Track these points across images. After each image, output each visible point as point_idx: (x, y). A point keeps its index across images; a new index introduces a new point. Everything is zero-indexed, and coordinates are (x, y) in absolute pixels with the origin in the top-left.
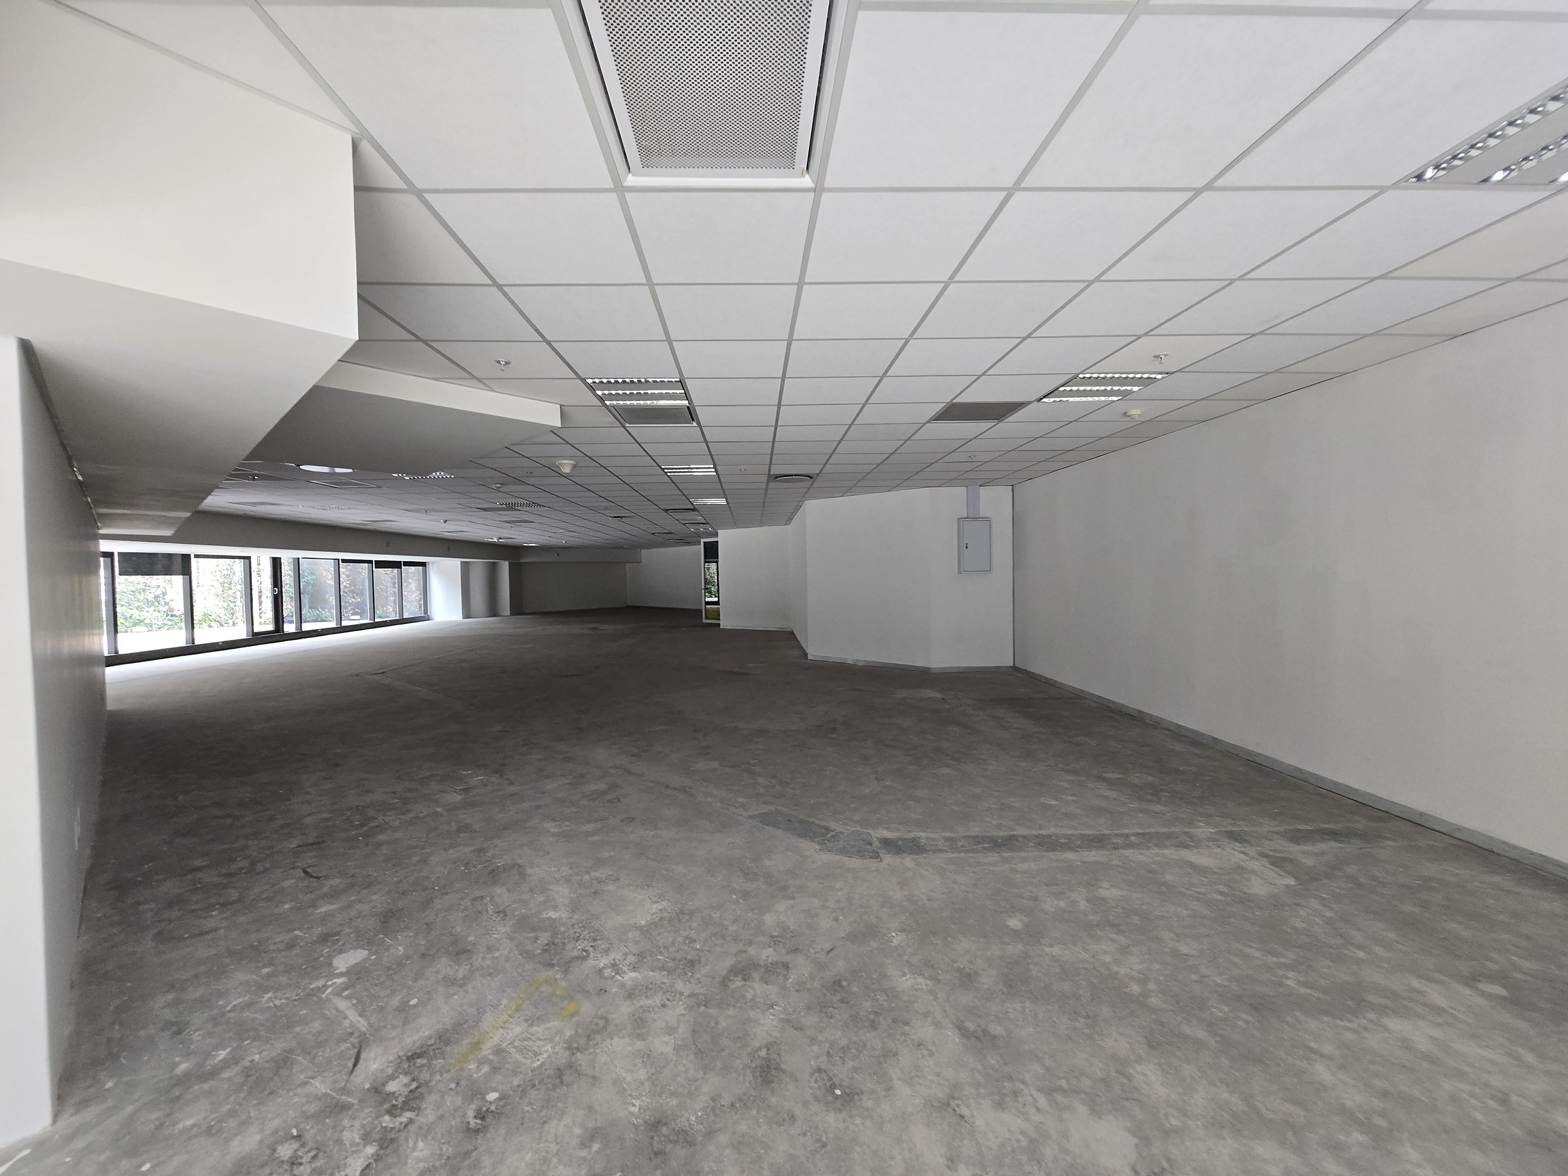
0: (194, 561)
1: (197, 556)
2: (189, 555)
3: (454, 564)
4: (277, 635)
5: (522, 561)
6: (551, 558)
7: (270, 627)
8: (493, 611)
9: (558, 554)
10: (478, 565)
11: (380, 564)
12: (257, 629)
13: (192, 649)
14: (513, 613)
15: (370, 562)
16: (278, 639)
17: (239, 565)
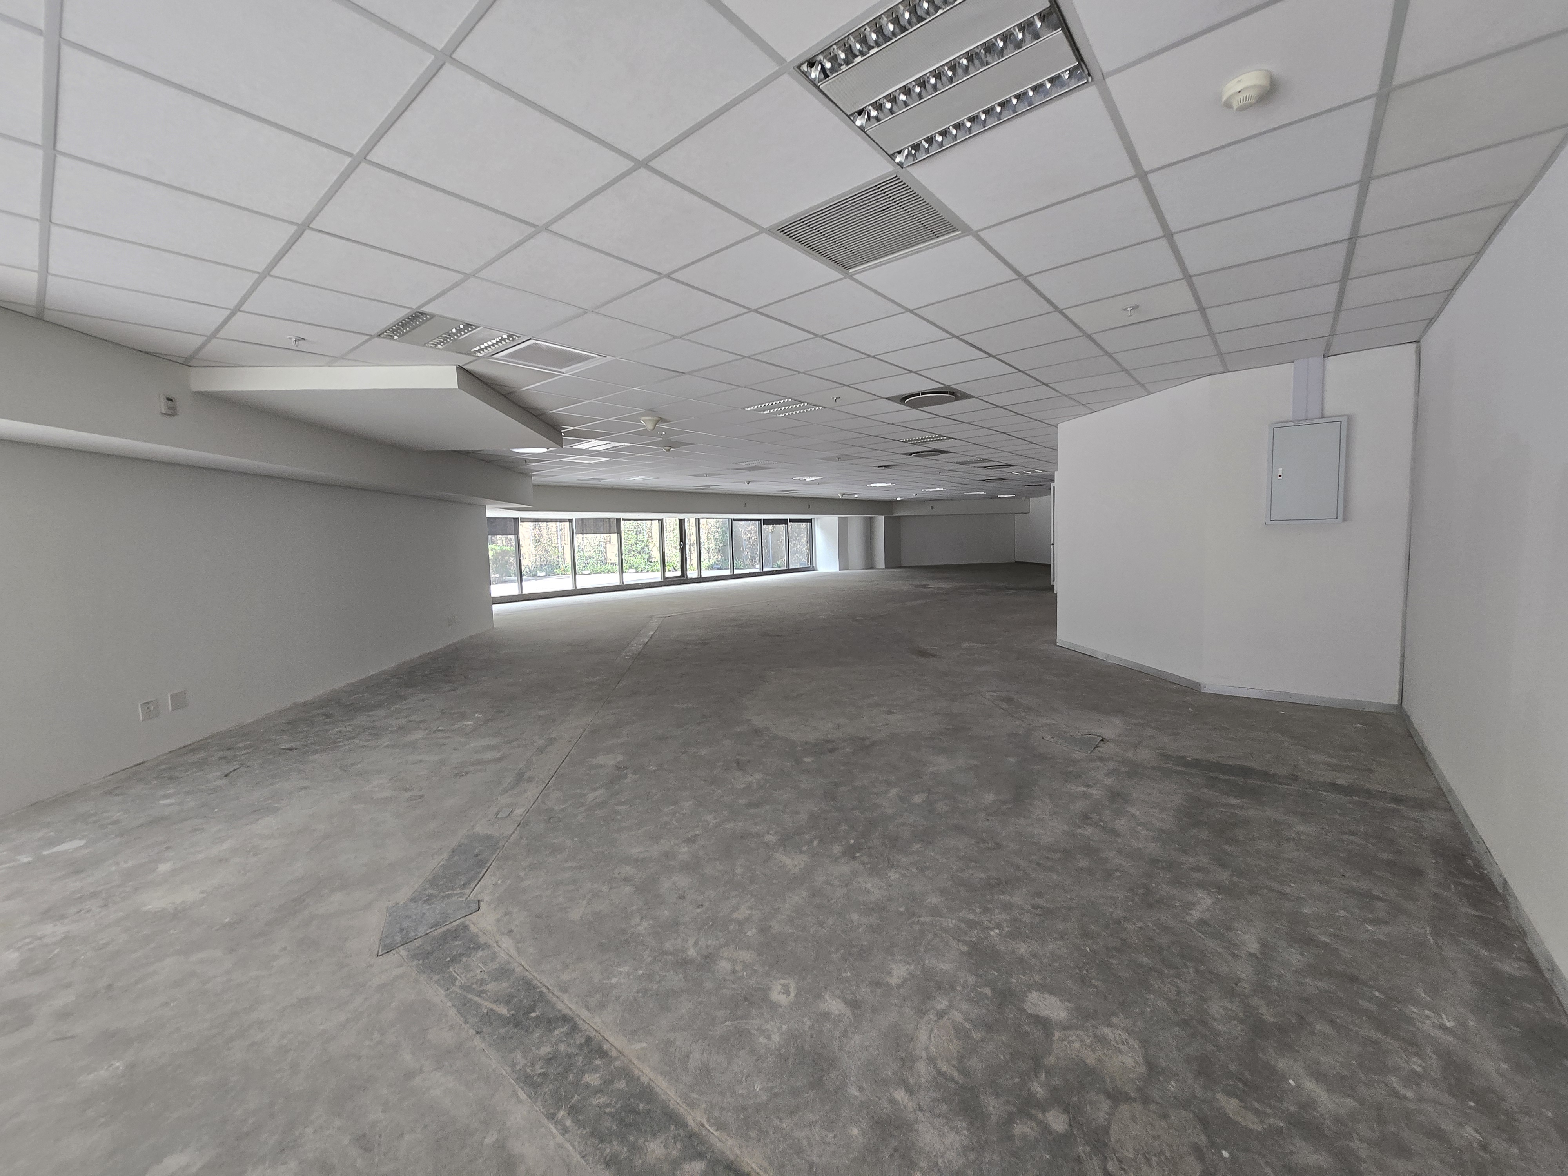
0: (622, 522)
1: (624, 520)
2: (620, 519)
3: (832, 520)
4: (683, 579)
5: (894, 515)
6: (924, 511)
7: (679, 573)
8: (870, 564)
9: (932, 508)
10: (856, 522)
11: (767, 522)
12: (668, 575)
13: (622, 588)
14: (887, 566)
15: (760, 520)
16: (682, 582)
17: (656, 524)
